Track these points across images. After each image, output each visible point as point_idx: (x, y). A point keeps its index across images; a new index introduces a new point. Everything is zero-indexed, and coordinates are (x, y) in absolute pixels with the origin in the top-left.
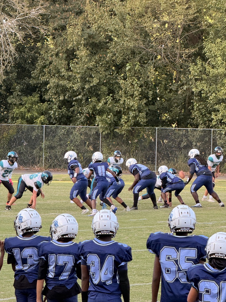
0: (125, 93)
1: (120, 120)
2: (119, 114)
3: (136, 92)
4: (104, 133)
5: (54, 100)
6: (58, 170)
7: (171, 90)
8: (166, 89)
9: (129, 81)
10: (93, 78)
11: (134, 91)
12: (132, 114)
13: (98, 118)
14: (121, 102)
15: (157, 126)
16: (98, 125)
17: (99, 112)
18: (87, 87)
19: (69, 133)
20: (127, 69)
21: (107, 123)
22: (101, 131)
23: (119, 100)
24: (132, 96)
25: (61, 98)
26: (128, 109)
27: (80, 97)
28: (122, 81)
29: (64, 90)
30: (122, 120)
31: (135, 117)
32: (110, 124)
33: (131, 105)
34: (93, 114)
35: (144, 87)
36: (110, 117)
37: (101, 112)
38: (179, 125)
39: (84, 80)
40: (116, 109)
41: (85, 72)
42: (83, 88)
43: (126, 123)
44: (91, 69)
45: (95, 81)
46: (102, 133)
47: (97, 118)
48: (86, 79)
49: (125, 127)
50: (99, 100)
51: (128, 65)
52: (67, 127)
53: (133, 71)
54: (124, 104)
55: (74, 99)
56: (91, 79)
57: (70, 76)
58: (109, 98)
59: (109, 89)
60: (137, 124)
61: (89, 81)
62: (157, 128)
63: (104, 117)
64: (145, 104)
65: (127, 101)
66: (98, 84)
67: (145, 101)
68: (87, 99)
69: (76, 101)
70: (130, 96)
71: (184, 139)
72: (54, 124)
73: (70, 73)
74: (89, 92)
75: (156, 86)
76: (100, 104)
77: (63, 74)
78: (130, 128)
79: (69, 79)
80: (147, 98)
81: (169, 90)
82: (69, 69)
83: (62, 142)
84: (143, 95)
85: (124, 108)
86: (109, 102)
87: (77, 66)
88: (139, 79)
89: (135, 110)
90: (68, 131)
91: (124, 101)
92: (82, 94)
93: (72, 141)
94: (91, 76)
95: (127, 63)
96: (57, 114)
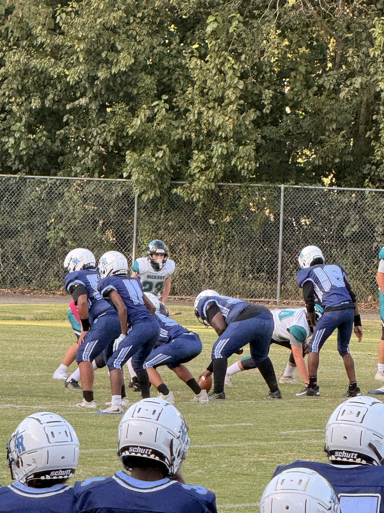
0: (202, 94)
1: (187, 164)
2: (184, 148)
3: (229, 92)
4: (145, 198)
5: (14, 108)
6: (23, 293)
7: (321, 88)
8: (308, 87)
9: (213, 62)
10: (118, 52)
11: (224, 89)
12: (218, 149)
13: (130, 157)
14: (192, 117)
15: (283, 183)
16: (129, 177)
17: (134, 143)
18: (102, 74)
19: (53, 196)
20: (209, 29)
21: (152, 170)
22: (136, 192)
23: (187, 111)
24: (220, 100)
25: (35, 104)
26: (209, 134)
27: (83, 101)
28: (194, 62)
29: (44, 82)
30: (193, 165)
31: (227, 158)
32: (161, 174)
33: (217, 123)
34: (116, 146)
35: (251, 80)
36: (160, 154)
37: (138, 143)
38: (340, 180)
39: (94, 56)
40: (178, 134)
41: (99, 35)
42: (93, 79)
43: (202, 171)
44: (114, 30)
45: (124, 61)
46: (139, 196)
47: (128, 158)
48: (99, 54)
49: (201, 183)
50: (133, 112)
51: (211, 19)
52: (50, 179)
53: (223, 36)
54: (198, 122)
55: (68, 107)
56: (112, 56)
57: (58, 48)
58: (161, 107)
59: (160, 83)
60: (232, 175)
61: (107, 61)
62: (282, 186)
63: (147, 154)
64: (254, 121)
65: (207, 114)
66: (131, 68)
67: (252, 115)
68: (102, 108)
69: (70, 112)
70: (215, 100)
71: (354, 216)
72: (15, 172)
73: (59, 40)
74: (108, 88)
75: (282, 75)
76: (137, 122)
77: (39, 40)
78: (213, 185)
79: (56, 53)
80: (260, 107)
81: (315, 89)
82: (55, 29)
83: (36, 219)
84: (250, 100)
85: (198, 133)
86: (159, 117)
87: (77, 20)
88: (237, 57)
89: (226, 139)
90: (50, 192)
91: (200, 113)
92: (90, 94)
93: (60, 217)
94: (113, 48)
95: (208, 14)
96: (23, 145)
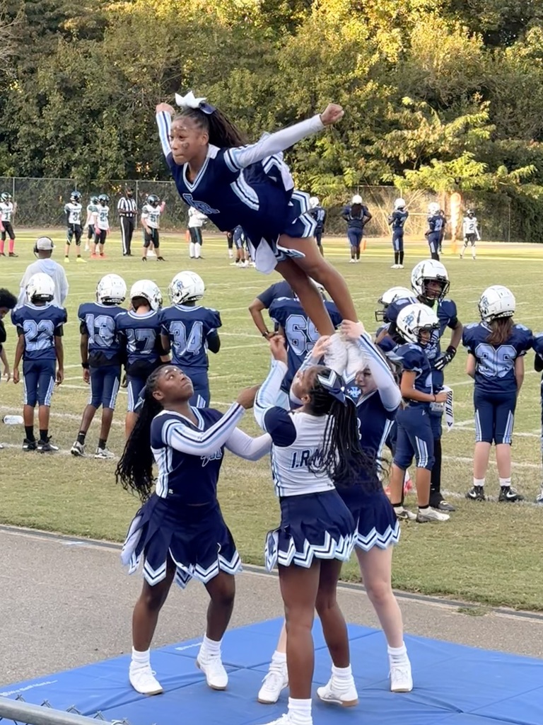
0: (102, 143)
1: (97, 172)
2: (95, 165)
3: (114, 142)
4: (80, 186)
5: (24, 149)
6: (29, 227)
7: (152, 140)
8: (146, 140)
9: (106, 130)
10: (67, 126)
11: (112, 141)
12: (109, 166)
13: (73, 169)
14: (98, 152)
15: (137, 179)
16: (73, 178)
17: (74, 164)
18: (61, 135)
19: (41, 186)
20: (104, 116)
21: (83, 175)
22: (76, 184)
23: (96, 150)
24: (110, 145)
25: (32, 147)
26: (106, 160)
27: (53, 146)
28: (98, 130)
29: (35, 138)
30: (100, 172)
31: (114, 169)
32: (87, 176)
33: (109, 155)
34: (67, 165)
35: (122, 137)
36: (86, 168)
37: (76, 163)
38: (160, 178)
39: (58, 128)
40: (93, 160)
41: (59, 119)
42: (57, 137)
43: (104, 175)
44: (65, 117)
45: (70, 130)
46: (78, 186)
47: (73, 170)
48: (59, 127)
49: (103, 179)
50: (74, 151)
51: (105, 112)
52: (39, 179)
53: (110, 119)
54: (101, 154)
55: (47, 149)
56: (65, 128)
57: (42, 124)
58: (86, 148)
59: (85, 138)
60: (115, 177)
61: (63, 130)
62: (137, 181)
63: (80, 168)
64: (124, 154)
65: (105, 151)
66: (73, 132)
67: (123, 151)
68: (61, 149)
69: (50, 151)
70: (108, 145)
71: (166, 193)
72: (25, 176)
73: (43, 121)
74: (64, 141)
75: (135, 134)
76: (76, 155)
77: (35, 121)
78: (108, 181)
79: (41, 126)
80: (127, 149)
81: (149, 141)
82: (41, 116)
83: (33, 196)
84: (122, 146)
85: (101, 159)
86: (85, 153)
87: (50, 113)
88: (116, 128)
89: (112, 162)
90: (40, 184)
91: (102, 151)
92: (56, 143)
93: (44, 195)
94: (65, 124)
95: (105, 109)
96: (28, 165)
